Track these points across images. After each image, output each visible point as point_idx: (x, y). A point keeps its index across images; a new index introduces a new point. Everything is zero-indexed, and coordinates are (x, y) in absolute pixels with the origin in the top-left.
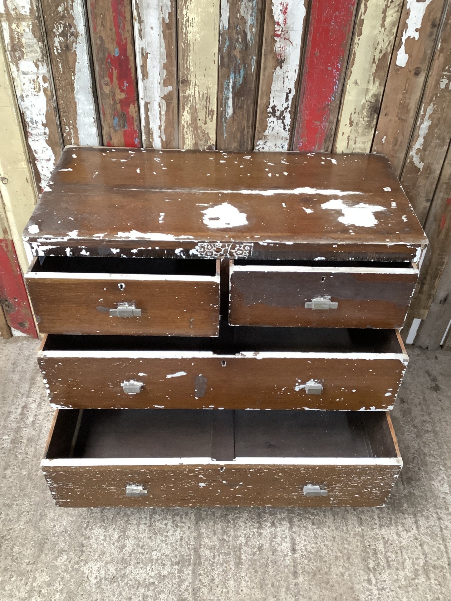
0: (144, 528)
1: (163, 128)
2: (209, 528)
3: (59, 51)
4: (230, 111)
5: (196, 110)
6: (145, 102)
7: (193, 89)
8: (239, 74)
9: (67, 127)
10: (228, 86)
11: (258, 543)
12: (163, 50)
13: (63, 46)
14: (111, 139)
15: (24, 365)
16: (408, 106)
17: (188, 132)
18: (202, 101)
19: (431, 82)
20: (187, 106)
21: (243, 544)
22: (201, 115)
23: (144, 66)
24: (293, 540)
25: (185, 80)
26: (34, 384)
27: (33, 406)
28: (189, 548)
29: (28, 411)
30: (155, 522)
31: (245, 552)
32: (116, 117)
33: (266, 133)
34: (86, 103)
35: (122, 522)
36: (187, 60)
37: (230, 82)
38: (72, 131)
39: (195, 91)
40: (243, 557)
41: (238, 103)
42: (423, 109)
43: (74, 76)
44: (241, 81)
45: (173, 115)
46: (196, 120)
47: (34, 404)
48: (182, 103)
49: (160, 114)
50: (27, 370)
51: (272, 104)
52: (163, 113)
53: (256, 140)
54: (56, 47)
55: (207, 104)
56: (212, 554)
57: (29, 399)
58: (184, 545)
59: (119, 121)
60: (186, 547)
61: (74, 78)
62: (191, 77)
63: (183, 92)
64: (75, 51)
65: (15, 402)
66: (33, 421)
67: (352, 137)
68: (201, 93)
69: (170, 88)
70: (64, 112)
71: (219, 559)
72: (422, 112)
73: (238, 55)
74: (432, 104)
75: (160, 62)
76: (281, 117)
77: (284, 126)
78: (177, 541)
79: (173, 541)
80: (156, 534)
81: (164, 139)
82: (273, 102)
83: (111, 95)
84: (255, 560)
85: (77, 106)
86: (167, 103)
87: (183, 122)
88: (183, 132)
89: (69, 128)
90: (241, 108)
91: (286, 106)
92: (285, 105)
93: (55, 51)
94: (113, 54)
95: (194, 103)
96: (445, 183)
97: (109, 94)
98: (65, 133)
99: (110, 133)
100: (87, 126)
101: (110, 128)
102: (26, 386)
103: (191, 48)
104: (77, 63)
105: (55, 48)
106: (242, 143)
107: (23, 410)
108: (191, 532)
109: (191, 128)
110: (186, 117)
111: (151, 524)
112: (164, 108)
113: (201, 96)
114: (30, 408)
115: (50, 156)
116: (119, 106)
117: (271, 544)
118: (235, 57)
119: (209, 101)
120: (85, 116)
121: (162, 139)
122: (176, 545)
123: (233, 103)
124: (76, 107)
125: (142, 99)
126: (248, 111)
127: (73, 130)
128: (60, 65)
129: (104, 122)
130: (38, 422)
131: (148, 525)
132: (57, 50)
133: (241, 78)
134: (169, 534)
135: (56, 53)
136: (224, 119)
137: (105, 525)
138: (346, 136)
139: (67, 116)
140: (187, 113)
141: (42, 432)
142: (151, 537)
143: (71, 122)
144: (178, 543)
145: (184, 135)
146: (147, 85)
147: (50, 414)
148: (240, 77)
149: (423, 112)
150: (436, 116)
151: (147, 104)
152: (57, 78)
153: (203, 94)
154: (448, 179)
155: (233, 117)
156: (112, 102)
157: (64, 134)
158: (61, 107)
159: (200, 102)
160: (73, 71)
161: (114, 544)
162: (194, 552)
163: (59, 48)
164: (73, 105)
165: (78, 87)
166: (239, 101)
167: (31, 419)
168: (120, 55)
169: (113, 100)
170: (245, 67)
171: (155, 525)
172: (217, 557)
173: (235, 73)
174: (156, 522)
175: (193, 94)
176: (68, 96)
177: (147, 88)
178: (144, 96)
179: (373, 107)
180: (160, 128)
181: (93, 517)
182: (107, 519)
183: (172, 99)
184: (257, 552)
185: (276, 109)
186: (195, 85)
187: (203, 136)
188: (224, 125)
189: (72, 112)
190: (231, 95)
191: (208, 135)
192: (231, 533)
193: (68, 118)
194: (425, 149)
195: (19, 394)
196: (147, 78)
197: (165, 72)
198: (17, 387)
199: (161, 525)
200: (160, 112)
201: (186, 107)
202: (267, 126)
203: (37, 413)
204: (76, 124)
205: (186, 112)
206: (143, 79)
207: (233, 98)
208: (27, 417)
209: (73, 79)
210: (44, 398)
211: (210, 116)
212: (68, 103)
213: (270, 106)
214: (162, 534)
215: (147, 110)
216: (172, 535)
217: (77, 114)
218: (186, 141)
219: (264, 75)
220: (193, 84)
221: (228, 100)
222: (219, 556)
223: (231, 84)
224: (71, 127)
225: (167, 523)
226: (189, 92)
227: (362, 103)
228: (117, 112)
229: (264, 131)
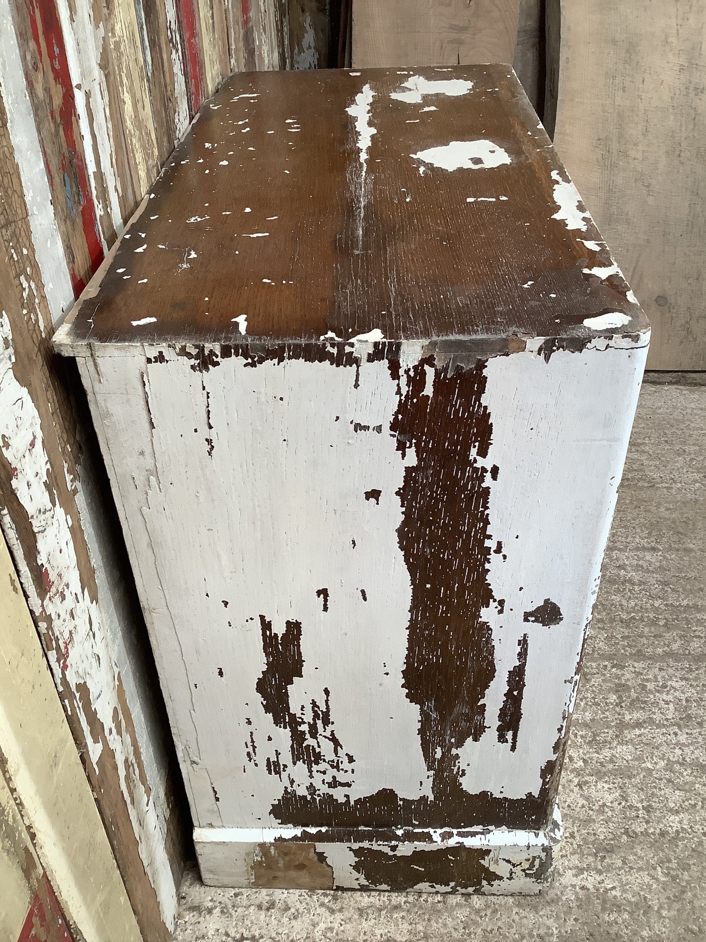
0: (686, 736)
1: (114, 160)
2: (653, 642)
4: (149, 57)
5: (132, 79)
6: (86, 93)
7: (119, 17)
9: (22, 279)
11: (656, 586)
17: (137, 146)
18: (131, 48)
20: (122, 69)
21: (665, 603)
22: (137, 85)
24: (637, 549)
28: (697, 669)
30: (667, 720)
31: (677, 600)
32: (66, 177)
33: (176, 93)
34: (32, 157)
35: (685, 774)
38: (33, 285)
39: (121, 21)
40: (685, 602)
46: (136, 103)
48: (118, 67)
49: (106, 119)
52: (108, 112)
56: (695, 639)
58: (694, 675)
59: (71, 187)
60: (697, 672)
63: (113, 32)
67: (210, 53)
69: (101, 30)
71: (700, 631)
77: (180, 63)
78: (691, 685)
79: (693, 691)
80: (689, 717)
81: (120, 193)
84: (684, 590)
85: (21, 179)
86: (106, 78)
88: (133, 151)
89: (27, 278)
90: (154, 43)
95: (127, 58)
97: (45, 102)
98: (23, 305)
100: (49, 243)
108: (668, 666)
109: (137, 132)
110: (128, 104)
111: (674, 725)
112: (106, 97)
113: (128, 34)
115: (32, 423)
116: (62, 132)
117: (653, 572)
120: (39, 209)
122: (697, 686)
124: (21, 183)
125: (79, 87)
131: (677, 730)
134: (683, 697)
137: (700, 803)
138: (208, 56)
140: (127, 91)
142: (697, 723)
143: (25, 252)
144: (695, 684)
145: (135, 159)
151: (88, 98)
153: (128, 26)
155: (153, 71)
156: (53, 128)
159: (130, 52)
162: (701, 662)
169: (52, 118)
171: (673, 718)
172: (697, 633)
174: (668, 717)
175: (122, 33)
177: (81, 46)
181: (691, 827)
182: (687, 800)
184: (670, 588)
185: (171, 27)
187: (148, 142)
189: (19, 211)
190: (143, 16)
191: (151, 137)
192: (652, 617)
193: (17, 243)
199: (671, 710)
200: (104, 110)
201: (123, 75)
202: (174, 74)
204: (34, 252)
205: (125, 89)
211: (143, 83)
214: (686, 707)
216: (683, 693)
217: (27, 214)
218: (139, 173)
221: (144, 29)
222: (695, 631)
224: (28, 271)
225: (663, 700)
226: (118, 29)
228: (64, 156)
229: (175, 89)
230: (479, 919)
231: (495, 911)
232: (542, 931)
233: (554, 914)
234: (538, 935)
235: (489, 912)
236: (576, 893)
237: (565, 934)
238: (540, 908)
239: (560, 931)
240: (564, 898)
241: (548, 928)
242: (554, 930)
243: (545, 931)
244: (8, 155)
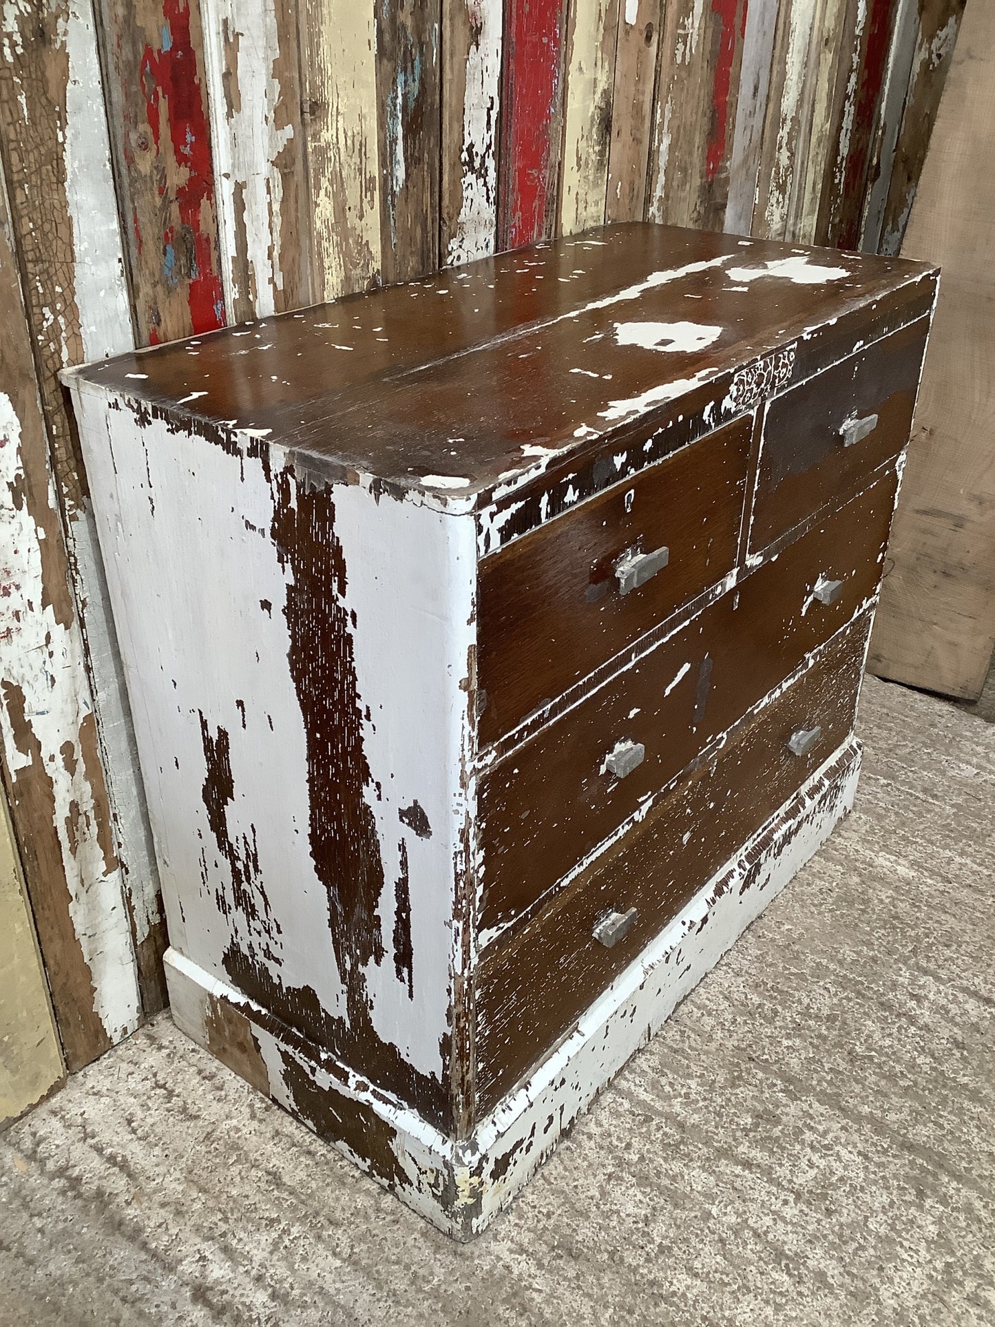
0: (796, 1212)
1: (276, 254)
2: (867, 1097)
3: (19, 50)
4: (400, 172)
5: (343, 185)
6: (236, 183)
7: (334, 125)
8: (413, 73)
9: (46, 310)
10: (395, 106)
11: (944, 1041)
12: (272, 21)
13: (29, 34)
14: (158, 323)
15: (38, 1223)
16: (641, 108)
17: (331, 250)
18: (351, 157)
19: (667, 52)
20: (323, 173)
21: (934, 1065)
22: (353, 194)
23: (229, 76)
24: (965, 990)
25: (315, 103)
26: (138, 1230)
27: (218, 1271)
28: (894, 1156)
29: (225, 1292)
30: (790, 1181)
31: (954, 1072)
32: (169, 248)
33: (462, 218)
34: (99, 216)
35: (749, 1247)
36: (318, 44)
37: (396, 97)
38: (61, 320)
39: (337, 129)
40: (965, 1080)
41: (415, 148)
42: (660, 110)
43: (62, 129)
44: (415, 88)
45: (297, 210)
46: (344, 210)
47: (211, 1267)
48: (314, 170)
49: (271, 213)
50: (61, 1226)
51: (467, 141)
52: (276, 207)
53: (445, 236)
54: (9, 36)
55: (361, 162)
56: (931, 1125)
57: (180, 1268)
58: (883, 1159)
59: (177, 259)
60: (891, 1159)
61: (65, 137)
62: (329, 96)
63: (316, 137)
64: (64, 44)
65: (153, 1310)
66: (273, 1297)
67: (582, 192)
68: (350, 134)
69: (289, 131)
70: (36, 261)
71: (948, 1120)
72: (658, 120)
73: (409, 22)
74: (669, 100)
75: (266, 59)
76: (482, 174)
77: (488, 190)
78: (866, 1168)
79: (862, 1175)
80: (824, 1196)
81: (280, 287)
82: (469, 134)
83: (156, 177)
84: (980, 1066)
85: (75, 231)
86: (284, 176)
87: (318, 223)
88: (319, 254)
89: (54, 311)
90: (419, 160)
91: (488, 142)
92: (487, 139)
93: (7, 51)
94: (156, 47)
95: (337, 164)
97: (151, 177)
98: (40, 332)
99: (156, 303)
100: (102, 293)
101: (154, 285)
102: (123, 1254)
103: (325, 11)
104: (70, 86)
105: (6, 41)
106: (426, 252)
107: (208, 1304)
108: (858, 1131)
109: (335, 237)
110: (324, 208)
111: (792, 1192)
112: (278, 193)
113: (349, 142)
114: (217, 1282)
115: (5, 427)
116: (175, 208)
117: (956, 1024)
118: (404, 27)
119: (365, 154)
120: (96, 262)
121: (275, 285)
122: (874, 1173)
123: (405, 151)
124: (71, 234)
125: (227, 176)
126: (431, 166)
127: (65, 317)
128: (22, 99)
129: (140, 270)
130: (287, 1286)
131: (791, 1200)
132: (13, 45)
133: (417, 83)
134: (840, 1172)
135: (10, 59)
136: (390, 198)
137: (735, 1287)
138: (573, 193)
139: (47, 271)
140: (326, 195)
141: (332, 1291)
142: (827, 1210)
143: (58, 289)
144: (872, 1168)
145: (322, 262)
146: (239, 134)
147: (287, 1242)
148: (414, 80)
150: (676, 123)
151: (239, 188)
152: (12, 145)
153: (354, 136)
155: (407, 187)
156: (158, 201)
157: (40, 337)
158: (28, 244)
159: (349, 160)
160: (59, 113)
161: (800, 1294)
162: (909, 1151)
163: (17, 38)
164: (63, 230)
165: (76, 164)
166: (414, 143)
167: (260, 1298)
168: (174, 48)
169: (161, 193)
170: (422, 54)
171: (801, 1185)
172: (941, 1121)
173: (405, 70)
174: (795, 1179)
175: (335, 140)
176: (47, 204)
177: (239, 140)
178: (233, 165)
179: (603, 119)
180: (270, 257)
181: (696, 1301)
182: (722, 1273)
183: (294, 163)
184: (962, 1054)
185: (474, 150)
186: (338, 113)
187: (359, 253)
188: (392, 213)
189: (61, 255)
190: (400, 130)
191: (368, 249)
192: (897, 1069)
193: (48, 280)
194: (667, 196)
195: (134, 1288)
196: (239, 110)
197: (277, 87)
198: (101, 1280)
199: (808, 1175)
200: (270, 204)
201: (322, 179)
202: (462, 197)
203: (254, 1272)
204: (73, 293)
205: (322, 192)
206: (229, 115)
207: (405, 138)
208: (243, 1304)
209: (61, 139)
210: (217, 1232)
211: (369, 194)
212: (47, 227)
213: (464, 147)
214: (831, 1184)
215: (240, 207)
216: (845, 1168)
217: (73, 261)
218: (327, 277)
219: (452, 69)
220: (332, 110)
221: (396, 144)
222: (941, 1116)
223: (399, 101)
224: (58, 306)
225: (809, 1161)
226: (327, 136)
227: (590, 114)
228: (171, 229)
229: (459, 214)
230: (373, 1217)
231: (396, 1222)
232: (421, 1272)
233: (451, 1267)
234: (415, 1273)
235: (389, 1218)
236: (494, 1267)
237: (442, 1291)
238: (442, 1251)
239: (439, 1285)
240: (476, 1262)
241: (432, 1274)
242: (436, 1279)
243: (426, 1274)
244: (58, 207)
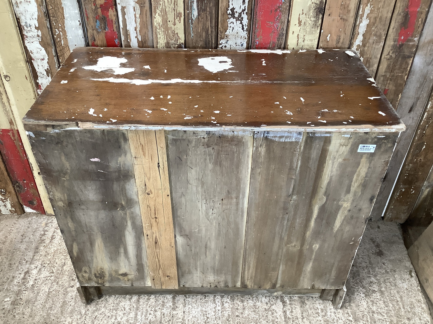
1: (138, 29)
4: (195, 13)
5: (166, 13)
9: (56, 30)
14: (95, 40)
15: (32, 236)
16: (348, 7)
17: (161, 33)
18: (170, 5)
20: (158, 9)
22: (171, 17)
26: (37, 252)
27: (35, 272)
29: (30, 276)
32: (97, 21)
33: (227, 33)
34: (71, 8)
38: (61, 33)
41: (202, 6)
42: (361, 9)
45: (146, 18)
46: (166, 21)
47: (35, 270)
48: (154, 7)
49: (135, 17)
50: (33, 240)
51: (231, 7)
52: (138, 16)
53: (219, 39)
55: (175, 7)
57: (32, 265)
59: (101, 24)
65: (20, 268)
66: (32, 285)
67: (301, 36)
70: (53, 17)
72: (360, 13)
74: (369, 5)
76: (240, 19)
77: (243, 26)
81: (140, 40)
82: (232, 4)
85: (64, 11)
86: (141, 7)
87: (155, 24)
88: (156, 33)
89: (59, 30)
90: (205, 10)
91: (244, 9)
92: (243, 7)
95: (164, 7)
96: (382, 76)
98: (55, 35)
99: (93, 35)
100: (74, 29)
101: (93, 30)
102: (31, 254)
106: (207, 42)
107: (25, 275)
109: (162, 29)
110: (158, 19)
112: (138, 12)
114: (31, 273)
115: (44, 56)
116: (99, 10)
119: (177, 5)
120: (71, 20)
121: (138, 39)
123: (198, 6)
124: (63, 11)
125: (119, 4)
126: (211, 13)
127: (62, 33)
129: (88, 25)
130: (37, 286)
136: (190, 20)
138: (296, 35)
139: (56, 20)
140: (159, 15)
141: (39, 295)
143: (60, 25)
145: (157, 36)
147: (48, 279)
149: (362, 12)
150: (373, 15)
151: (123, 8)
154: (385, 72)
155: (199, 18)
156: (94, 7)
157: (55, 36)
158: (50, 12)
164: (60, 10)
166: (202, 4)
167: (31, 283)
169: (94, 5)
176: (56, 3)
178: (121, 1)
179: (318, 8)
180: (136, 30)
183: (145, 3)
185: (235, 11)
187: (173, 36)
188: (191, 26)
189: (60, 17)
191: (177, 35)
193: (57, 22)
194: (364, 45)
195: (24, 261)
198: (22, 255)
200: (135, 15)
201: (157, 10)
202: (228, 26)
203: (37, 278)
204: (65, 27)
205: (157, 14)
207: (198, 2)
208: (28, 281)
210: (44, 265)
211: (178, 18)
212: (56, 8)
213: (229, 9)
215: (124, 14)
217: (64, 18)
218: (159, 41)
221: (193, 3)
224: (60, 30)
227: (309, 5)
228: (98, 16)
229: (226, 31)
230: (63, 289)
231: (64, 294)
232: (53, 308)
233: (58, 313)
234: (52, 307)
235: (65, 292)
236: (63, 321)
237: (50, 315)
238: (61, 308)
239: (51, 314)
240: (62, 317)
241: (54, 310)
242: (53, 312)
243: (53, 309)
244: (59, 4)
